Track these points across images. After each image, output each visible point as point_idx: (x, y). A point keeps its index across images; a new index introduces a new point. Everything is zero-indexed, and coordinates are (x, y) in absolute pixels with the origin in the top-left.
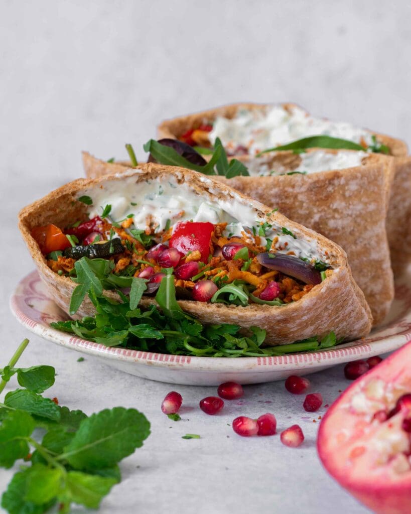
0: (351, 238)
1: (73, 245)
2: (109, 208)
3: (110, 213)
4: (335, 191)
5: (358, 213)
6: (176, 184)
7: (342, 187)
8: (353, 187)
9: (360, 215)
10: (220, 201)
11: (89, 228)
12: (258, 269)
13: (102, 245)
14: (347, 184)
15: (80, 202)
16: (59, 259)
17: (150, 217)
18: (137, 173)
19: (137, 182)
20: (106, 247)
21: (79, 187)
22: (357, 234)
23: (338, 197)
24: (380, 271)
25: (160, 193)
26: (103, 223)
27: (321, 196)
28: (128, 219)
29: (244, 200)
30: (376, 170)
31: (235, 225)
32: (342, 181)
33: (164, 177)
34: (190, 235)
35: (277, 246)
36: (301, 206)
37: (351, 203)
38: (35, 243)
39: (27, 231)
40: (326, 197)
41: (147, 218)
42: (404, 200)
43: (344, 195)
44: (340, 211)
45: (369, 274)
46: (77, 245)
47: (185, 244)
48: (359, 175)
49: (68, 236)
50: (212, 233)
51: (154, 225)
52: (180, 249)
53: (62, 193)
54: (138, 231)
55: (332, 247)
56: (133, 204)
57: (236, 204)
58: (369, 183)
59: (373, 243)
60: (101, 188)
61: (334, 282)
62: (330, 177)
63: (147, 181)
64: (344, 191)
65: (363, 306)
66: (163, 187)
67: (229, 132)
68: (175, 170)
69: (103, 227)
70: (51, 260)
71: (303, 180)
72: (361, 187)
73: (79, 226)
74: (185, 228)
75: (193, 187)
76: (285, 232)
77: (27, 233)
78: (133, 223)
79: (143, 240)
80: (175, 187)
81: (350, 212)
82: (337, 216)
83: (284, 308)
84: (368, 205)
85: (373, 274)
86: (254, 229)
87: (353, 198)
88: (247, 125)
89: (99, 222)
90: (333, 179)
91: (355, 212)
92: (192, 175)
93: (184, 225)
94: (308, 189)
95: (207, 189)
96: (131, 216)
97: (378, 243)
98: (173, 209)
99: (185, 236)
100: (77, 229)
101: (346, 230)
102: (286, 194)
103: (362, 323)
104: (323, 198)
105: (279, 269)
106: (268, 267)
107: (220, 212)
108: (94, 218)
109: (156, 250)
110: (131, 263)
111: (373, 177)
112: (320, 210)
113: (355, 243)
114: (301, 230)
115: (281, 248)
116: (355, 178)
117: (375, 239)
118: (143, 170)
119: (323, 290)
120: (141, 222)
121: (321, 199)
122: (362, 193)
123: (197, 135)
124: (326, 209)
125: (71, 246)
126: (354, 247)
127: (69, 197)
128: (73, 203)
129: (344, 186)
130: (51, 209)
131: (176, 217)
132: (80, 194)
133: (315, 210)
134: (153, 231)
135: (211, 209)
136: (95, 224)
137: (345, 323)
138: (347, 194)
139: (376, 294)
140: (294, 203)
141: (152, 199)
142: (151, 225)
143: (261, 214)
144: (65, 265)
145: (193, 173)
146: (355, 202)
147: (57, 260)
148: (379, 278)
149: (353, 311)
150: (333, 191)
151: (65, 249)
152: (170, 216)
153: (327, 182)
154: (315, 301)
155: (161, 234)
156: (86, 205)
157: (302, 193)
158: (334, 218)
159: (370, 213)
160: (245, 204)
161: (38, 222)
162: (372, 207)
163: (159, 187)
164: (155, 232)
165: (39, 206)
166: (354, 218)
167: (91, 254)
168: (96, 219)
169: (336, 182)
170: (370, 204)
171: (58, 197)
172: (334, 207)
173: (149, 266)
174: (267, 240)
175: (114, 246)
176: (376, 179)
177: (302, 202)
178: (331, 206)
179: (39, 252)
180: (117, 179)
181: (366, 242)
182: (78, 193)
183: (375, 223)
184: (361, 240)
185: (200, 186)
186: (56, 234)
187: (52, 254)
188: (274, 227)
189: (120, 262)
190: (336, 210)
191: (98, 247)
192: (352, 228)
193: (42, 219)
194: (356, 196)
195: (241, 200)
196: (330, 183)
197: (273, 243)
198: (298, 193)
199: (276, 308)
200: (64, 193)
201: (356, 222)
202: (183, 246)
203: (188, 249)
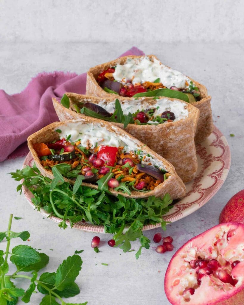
0: (178, 149)
1: (53, 154)
2: (70, 136)
3: (70, 139)
4: (170, 131)
5: (181, 139)
6: (101, 127)
7: (174, 130)
8: (179, 129)
9: (182, 140)
10: (120, 136)
11: (60, 144)
12: (137, 171)
13: (67, 155)
14: (176, 128)
15: (56, 132)
16: (46, 161)
17: (88, 141)
18: (83, 121)
19: (82, 124)
20: (69, 156)
21: (56, 125)
22: (181, 147)
23: (172, 134)
24: (191, 161)
25: (93, 130)
26: (66, 142)
27: (164, 134)
28: (78, 141)
29: (131, 139)
30: (190, 121)
31: (127, 147)
32: (174, 127)
33: (95, 124)
34: (107, 153)
35: (145, 160)
36: (155, 138)
37: (178, 136)
38: (36, 153)
39: (32, 147)
40: (166, 134)
41: (87, 141)
42: (205, 114)
43: (174, 133)
44: (173, 139)
45: (186, 163)
46: (55, 154)
47: (104, 157)
48: (182, 124)
49: (51, 150)
50: (117, 153)
51: (90, 145)
52: (102, 158)
53: (48, 128)
54: (83, 148)
55: (168, 165)
56: (81, 134)
57: (127, 139)
58: (186, 127)
59: (188, 150)
60: (66, 126)
61: (169, 182)
62: (168, 126)
63: (87, 124)
64: (175, 131)
65: (182, 186)
66: (95, 127)
67: (123, 73)
68: (100, 122)
69: (67, 144)
70: (42, 161)
71: (156, 127)
72: (183, 129)
73: (56, 142)
74: (105, 149)
75: (108, 129)
76: (149, 156)
77: (32, 148)
78: (80, 143)
79: (85, 152)
80: (100, 128)
81: (177, 140)
82: (171, 141)
83: (147, 193)
84: (186, 136)
85: (188, 162)
86: (135, 152)
87: (179, 133)
88: (132, 67)
89: (65, 142)
90: (169, 127)
91: (179, 139)
92: (108, 125)
93: (104, 147)
94: (158, 131)
95: (115, 131)
96: (80, 140)
97: (190, 150)
98: (98, 137)
99: (104, 153)
100: (54, 144)
101: (175, 146)
102: (148, 133)
103: (181, 193)
104: (165, 134)
105: (146, 172)
106: (141, 171)
107: (120, 141)
108: (62, 140)
109: (92, 158)
110: (80, 164)
111: (188, 124)
112: (163, 139)
113: (180, 151)
114: (156, 156)
115: (146, 161)
116: (179, 125)
117: (189, 148)
118: (85, 119)
119: (164, 186)
120: (84, 143)
121: (164, 135)
122: (183, 131)
123: (107, 75)
124: (166, 139)
125: (52, 154)
126: (179, 153)
127: (51, 130)
128: (53, 132)
129: (175, 129)
130: (43, 135)
131: (100, 142)
132: (56, 129)
133: (161, 139)
134: (90, 148)
135: (116, 139)
136: (63, 143)
137: (174, 194)
138: (176, 132)
139: (189, 170)
140: (151, 136)
141: (89, 132)
142: (89, 144)
143: (138, 146)
144: (49, 164)
145: (108, 124)
146: (180, 135)
147: (45, 161)
148: (190, 164)
149: (177, 189)
150: (169, 131)
151: (49, 156)
152: (97, 141)
153: (167, 128)
154: (160, 190)
155: (94, 149)
156: (59, 133)
157: (155, 133)
158: (170, 142)
159: (187, 138)
160: (131, 141)
161: (37, 142)
162: (188, 136)
163: (92, 127)
164: (91, 149)
165: (37, 135)
166: (179, 142)
167: (61, 159)
168: (63, 140)
169: (171, 128)
170: (187, 135)
171: (46, 130)
172: (170, 138)
173: (88, 167)
174: (141, 156)
175: (72, 155)
176: (189, 125)
177: (155, 137)
178: (169, 137)
179: (38, 158)
180: (73, 122)
181: (185, 150)
182: (55, 129)
183: (189, 142)
184: (182, 149)
185: (111, 129)
186: (45, 148)
187: (43, 158)
188: (144, 152)
189: (74, 163)
190: (171, 139)
191: (65, 156)
192: (178, 146)
193: (38, 140)
194: (180, 133)
195: (130, 139)
196: (168, 128)
197: (143, 159)
198: (154, 133)
199: (144, 194)
200: (49, 129)
201: (180, 143)
202: (103, 158)
203: (106, 159)
